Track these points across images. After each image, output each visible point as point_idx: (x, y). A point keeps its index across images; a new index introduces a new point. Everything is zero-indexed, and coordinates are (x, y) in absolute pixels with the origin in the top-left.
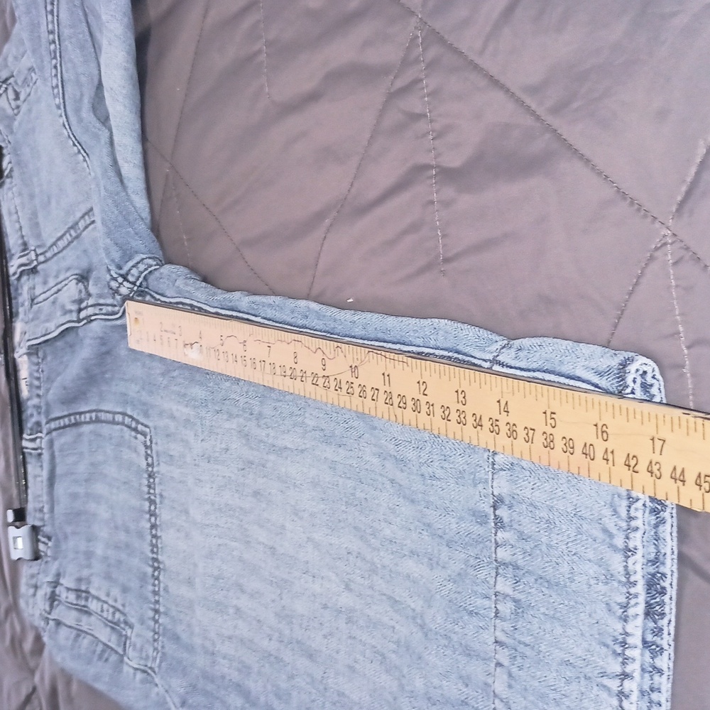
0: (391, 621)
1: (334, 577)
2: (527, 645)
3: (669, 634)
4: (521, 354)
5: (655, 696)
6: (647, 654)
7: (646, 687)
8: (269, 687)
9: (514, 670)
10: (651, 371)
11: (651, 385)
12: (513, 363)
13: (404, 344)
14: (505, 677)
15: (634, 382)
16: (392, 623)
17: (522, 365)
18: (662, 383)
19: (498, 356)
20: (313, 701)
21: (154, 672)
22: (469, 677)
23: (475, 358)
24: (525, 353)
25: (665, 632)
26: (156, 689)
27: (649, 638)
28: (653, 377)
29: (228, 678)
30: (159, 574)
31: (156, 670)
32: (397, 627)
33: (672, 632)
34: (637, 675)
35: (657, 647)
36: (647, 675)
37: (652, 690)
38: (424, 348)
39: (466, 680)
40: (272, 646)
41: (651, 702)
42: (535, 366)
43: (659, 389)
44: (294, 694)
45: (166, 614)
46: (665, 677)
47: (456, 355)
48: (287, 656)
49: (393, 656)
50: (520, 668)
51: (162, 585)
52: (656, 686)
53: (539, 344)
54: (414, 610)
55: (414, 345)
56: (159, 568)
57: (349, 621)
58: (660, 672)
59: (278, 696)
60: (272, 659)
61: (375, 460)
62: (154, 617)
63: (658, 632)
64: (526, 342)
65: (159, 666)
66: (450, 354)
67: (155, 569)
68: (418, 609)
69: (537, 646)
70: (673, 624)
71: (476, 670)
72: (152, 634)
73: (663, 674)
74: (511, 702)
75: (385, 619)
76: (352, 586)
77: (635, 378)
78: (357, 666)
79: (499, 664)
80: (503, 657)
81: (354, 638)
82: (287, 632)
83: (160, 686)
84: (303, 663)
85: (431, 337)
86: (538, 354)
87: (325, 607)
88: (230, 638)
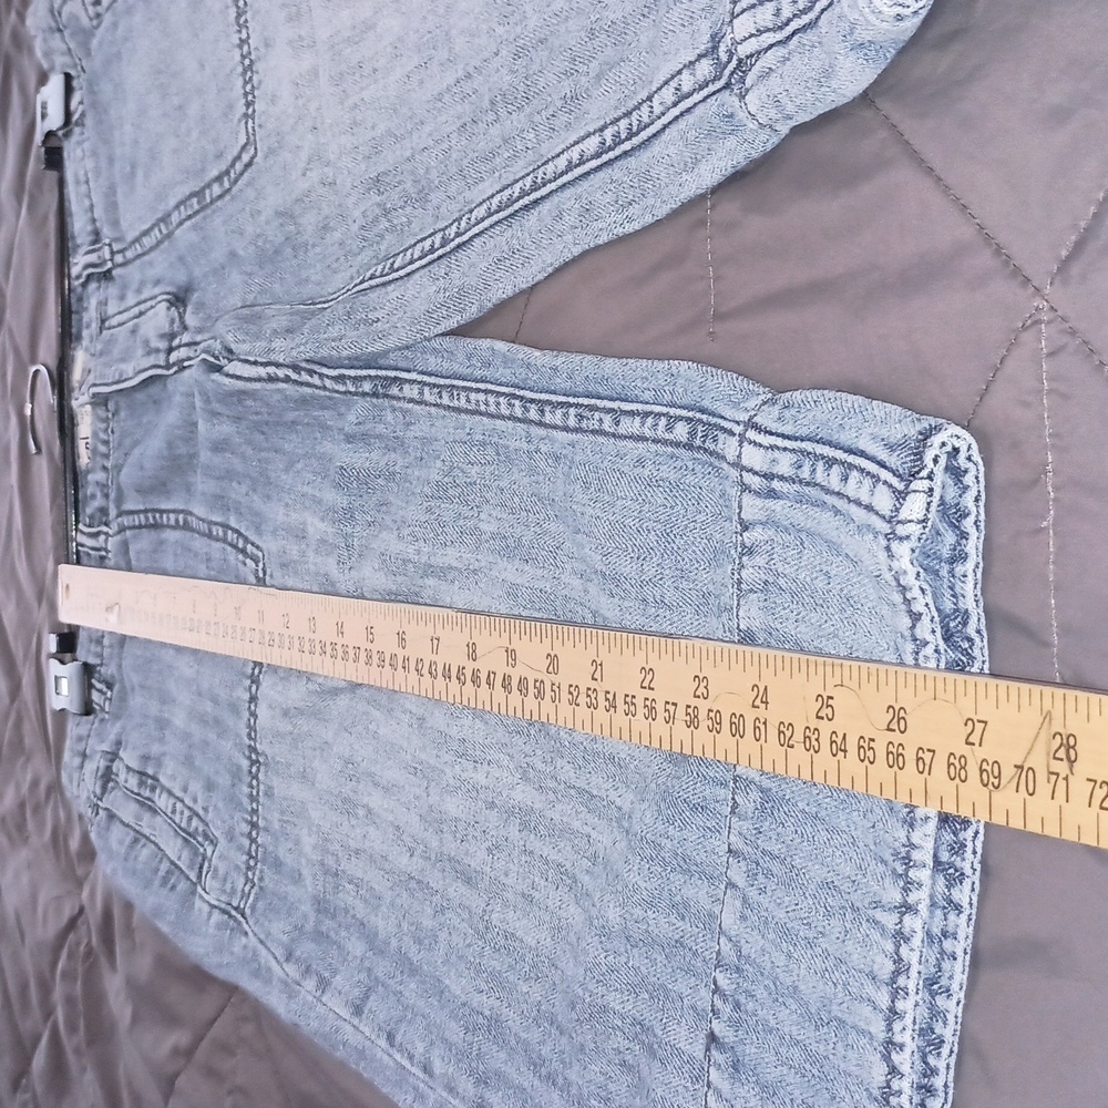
0: (585, 827)
1: (505, 760)
2: (774, 857)
3: (975, 853)
4: (787, 413)
5: (948, 945)
6: (941, 881)
7: (936, 931)
8: (405, 926)
9: (752, 893)
10: (965, 448)
11: (966, 471)
12: (773, 427)
13: (626, 400)
14: (738, 903)
15: (935, 461)
16: (588, 829)
17: (788, 429)
18: (982, 469)
19: (755, 415)
20: (469, 945)
21: (243, 915)
22: (686, 905)
23: (725, 419)
24: (793, 411)
25: (969, 849)
26: (244, 940)
27: (945, 856)
28: (969, 459)
29: (352, 912)
30: (258, 770)
31: (248, 911)
32: (594, 834)
33: (979, 850)
34: (923, 908)
35: (956, 871)
36: (939, 912)
37: (945, 934)
38: (653, 406)
39: (682, 909)
40: (414, 865)
41: (942, 952)
42: (804, 432)
43: (977, 478)
44: (443, 935)
45: (266, 830)
46: (964, 917)
47: (698, 415)
48: (435, 879)
49: (587, 878)
50: (762, 891)
51: (262, 787)
52: (950, 929)
53: (815, 398)
54: (620, 809)
55: (641, 402)
56: (258, 761)
57: (524, 826)
58: (958, 908)
59: (419, 941)
60: (413, 884)
61: (576, 582)
62: (250, 833)
63: (958, 848)
64: (798, 396)
65: (253, 908)
66: (690, 414)
67: (253, 763)
68: (626, 807)
69: (789, 859)
70: (981, 837)
71: (698, 893)
72: (245, 857)
73: (961, 912)
74: (743, 941)
75: (576, 824)
76: (532, 774)
77: (937, 456)
78: (536, 895)
79: (731, 885)
80: (737, 873)
81: (531, 852)
82: (435, 844)
83: (250, 934)
84: (457, 890)
85: (666, 388)
86: (810, 415)
87: (492, 805)
88: (357, 852)
